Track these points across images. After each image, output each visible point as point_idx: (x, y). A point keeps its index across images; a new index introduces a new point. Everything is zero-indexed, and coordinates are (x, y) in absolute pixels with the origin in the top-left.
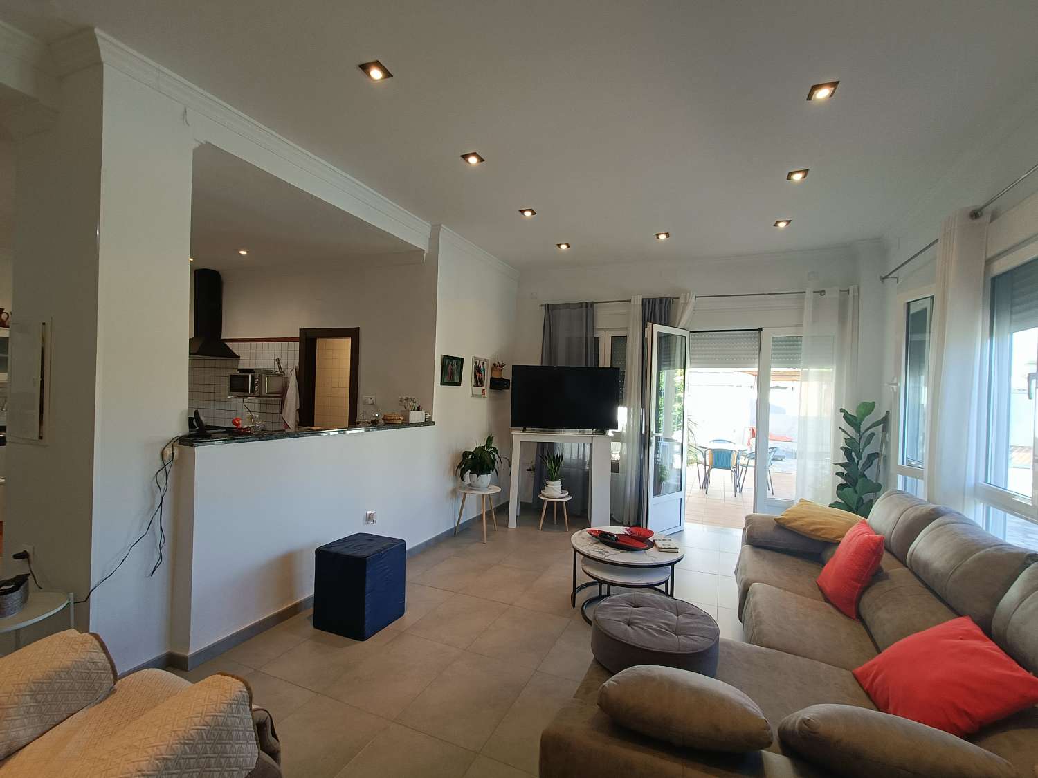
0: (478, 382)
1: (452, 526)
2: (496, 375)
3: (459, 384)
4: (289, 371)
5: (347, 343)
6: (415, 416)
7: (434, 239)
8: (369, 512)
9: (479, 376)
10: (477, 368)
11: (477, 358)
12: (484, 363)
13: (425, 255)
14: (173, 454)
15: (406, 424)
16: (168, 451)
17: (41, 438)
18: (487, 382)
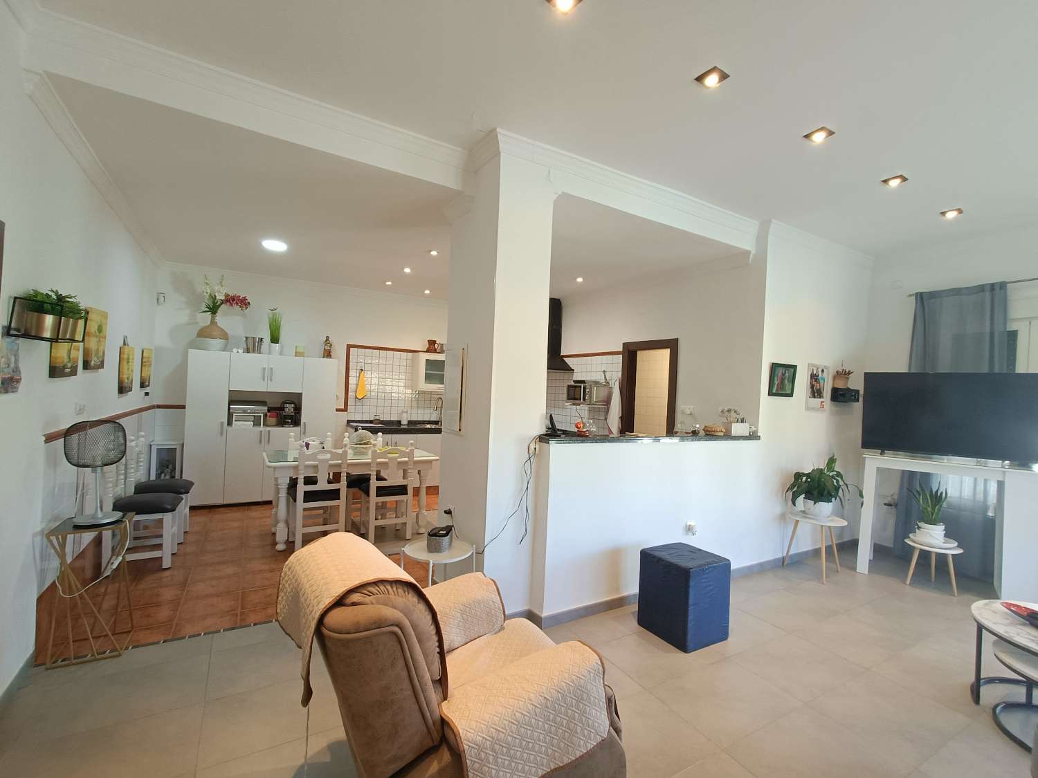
0: (816, 392)
1: (779, 556)
2: (840, 385)
3: (791, 395)
4: (613, 381)
5: (666, 353)
6: (737, 429)
7: (762, 239)
8: (688, 524)
9: (817, 386)
10: (814, 377)
11: (813, 365)
12: (823, 371)
13: (751, 256)
14: (535, 449)
15: (728, 436)
16: (532, 447)
17: (460, 430)
18: (827, 393)
